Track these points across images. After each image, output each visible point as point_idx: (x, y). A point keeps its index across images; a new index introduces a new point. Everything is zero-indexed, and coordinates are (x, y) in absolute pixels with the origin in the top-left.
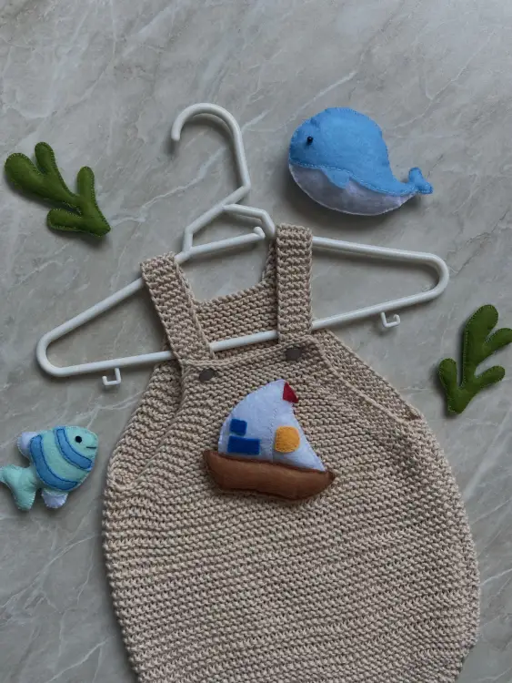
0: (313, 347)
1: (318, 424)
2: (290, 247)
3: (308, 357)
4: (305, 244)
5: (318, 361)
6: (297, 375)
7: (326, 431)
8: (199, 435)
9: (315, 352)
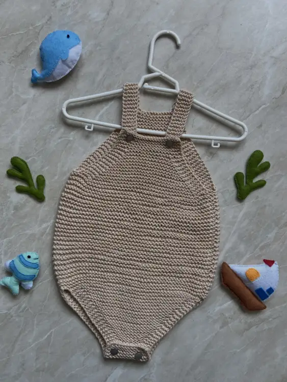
0: (178, 143)
1: (168, 178)
2: (183, 100)
3: (175, 148)
4: (189, 100)
5: (178, 151)
6: (167, 153)
7: (170, 181)
8: (116, 162)
9: (179, 146)
